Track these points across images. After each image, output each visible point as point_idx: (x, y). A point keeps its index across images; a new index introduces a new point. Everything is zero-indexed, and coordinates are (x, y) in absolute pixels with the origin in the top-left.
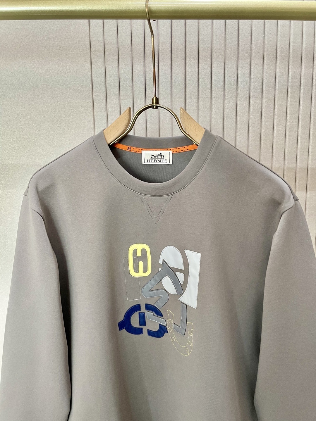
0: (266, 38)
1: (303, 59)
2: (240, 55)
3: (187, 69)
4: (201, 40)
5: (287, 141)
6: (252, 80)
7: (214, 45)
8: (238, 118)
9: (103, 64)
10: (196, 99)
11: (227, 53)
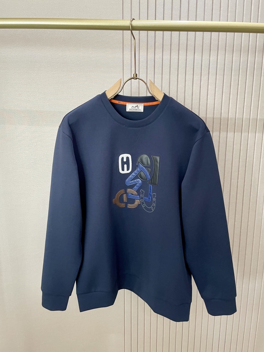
0: (227, 38)
1: (249, 51)
2: (212, 48)
4: (188, 39)
5: (238, 102)
6: (218, 64)
7: (196, 42)
8: (209, 86)
9: (130, 53)
10: (185, 75)
11: (204, 47)
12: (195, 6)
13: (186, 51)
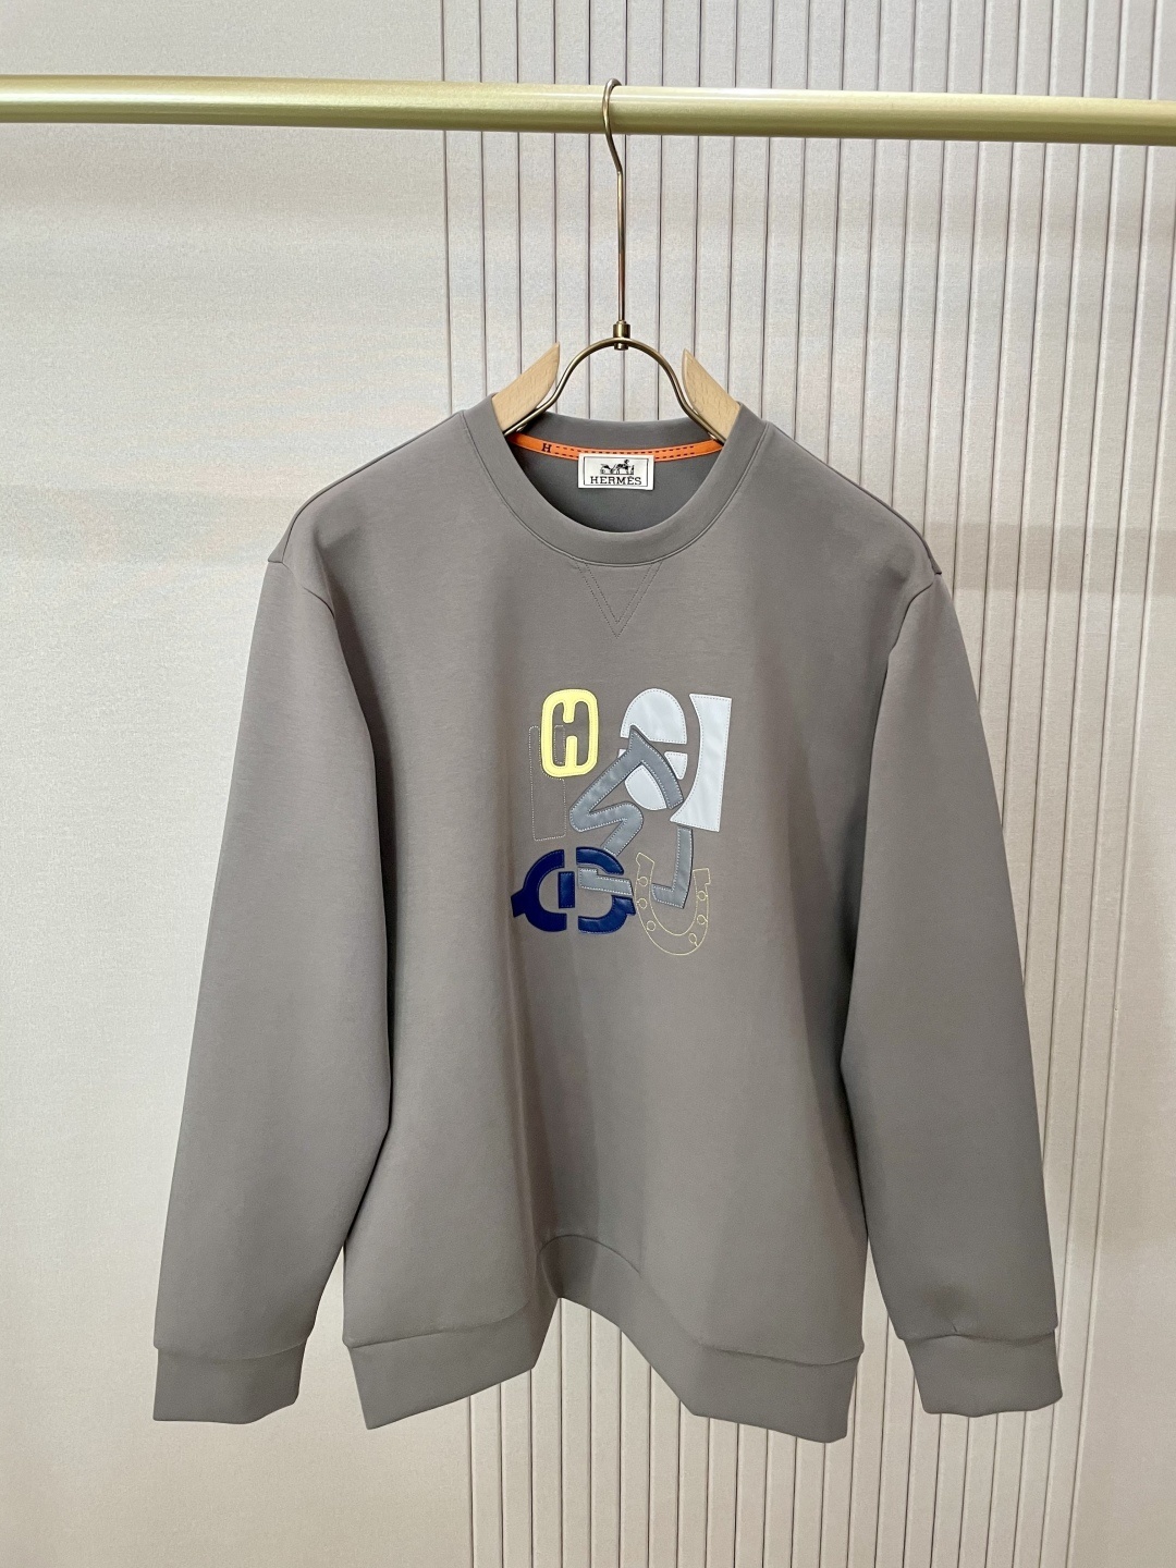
0: (913, 171)
1: (1013, 228)
2: (843, 215)
3: (702, 251)
5: (965, 451)
6: (874, 283)
7: (773, 186)
8: (836, 385)
9: (479, 234)
10: (724, 332)
11: (808, 210)
12: (768, 27)
13: (727, 227)
